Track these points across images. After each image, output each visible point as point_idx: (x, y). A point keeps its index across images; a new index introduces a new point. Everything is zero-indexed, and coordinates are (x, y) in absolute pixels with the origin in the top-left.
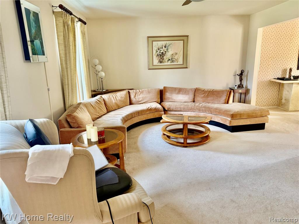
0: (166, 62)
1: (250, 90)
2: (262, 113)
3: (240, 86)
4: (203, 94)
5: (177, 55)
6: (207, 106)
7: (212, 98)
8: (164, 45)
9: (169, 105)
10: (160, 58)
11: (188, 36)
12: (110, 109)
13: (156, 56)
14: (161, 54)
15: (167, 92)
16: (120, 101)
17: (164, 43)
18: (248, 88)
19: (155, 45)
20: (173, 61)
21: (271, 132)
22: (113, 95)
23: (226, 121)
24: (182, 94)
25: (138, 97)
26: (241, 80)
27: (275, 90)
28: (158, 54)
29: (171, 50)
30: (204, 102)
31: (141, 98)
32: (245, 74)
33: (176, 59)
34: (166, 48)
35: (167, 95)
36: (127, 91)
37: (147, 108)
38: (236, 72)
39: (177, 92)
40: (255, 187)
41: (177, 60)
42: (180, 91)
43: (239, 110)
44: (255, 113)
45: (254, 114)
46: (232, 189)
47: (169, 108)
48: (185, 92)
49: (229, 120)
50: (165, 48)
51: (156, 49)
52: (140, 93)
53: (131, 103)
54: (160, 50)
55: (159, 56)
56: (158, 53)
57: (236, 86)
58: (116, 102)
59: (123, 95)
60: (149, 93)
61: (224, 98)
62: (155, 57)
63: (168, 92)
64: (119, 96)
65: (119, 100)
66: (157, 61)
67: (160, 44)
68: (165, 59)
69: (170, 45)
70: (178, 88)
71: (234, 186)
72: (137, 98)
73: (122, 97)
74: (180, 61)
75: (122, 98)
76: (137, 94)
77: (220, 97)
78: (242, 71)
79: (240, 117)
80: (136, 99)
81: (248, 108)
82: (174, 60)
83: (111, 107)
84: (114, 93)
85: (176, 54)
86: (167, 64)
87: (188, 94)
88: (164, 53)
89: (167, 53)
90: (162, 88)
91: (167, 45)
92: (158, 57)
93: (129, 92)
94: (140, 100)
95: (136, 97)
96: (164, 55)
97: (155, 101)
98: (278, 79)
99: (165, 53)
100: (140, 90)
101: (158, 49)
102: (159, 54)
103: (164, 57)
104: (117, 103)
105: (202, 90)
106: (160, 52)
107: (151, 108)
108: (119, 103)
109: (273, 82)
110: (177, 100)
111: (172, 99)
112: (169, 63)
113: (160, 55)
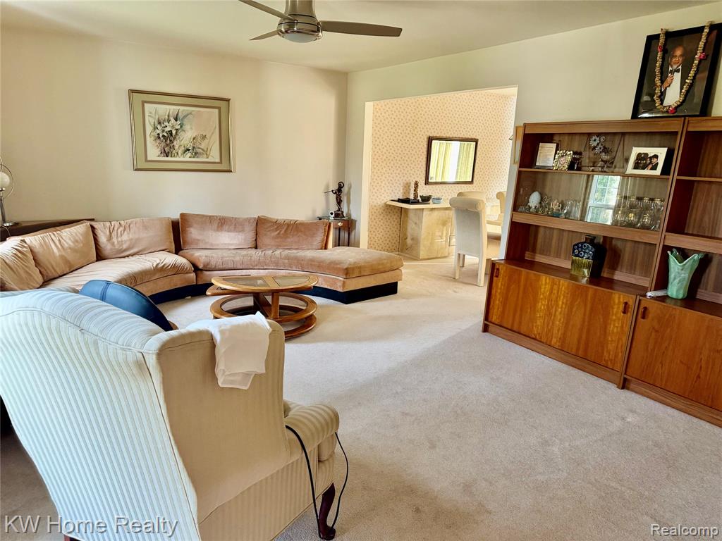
0: (179, 154)
1: (356, 221)
2: (393, 265)
3: (338, 215)
4: (276, 229)
5: (206, 141)
6: (292, 255)
7: (296, 239)
8: (173, 113)
9: (206, 256)
10: (163, 144)
11: (228, 100)
12: (51, 274)
13: (153, 138)
14: (165, 134)
15: (190, 226)
16: (74, 250)
17: (173, 109)
18: (353, 218)
19: (151, 113)
20: (196, 153)
21: (409, 296)
22: (53, 236)
23: (335, 283)
24: (228, 231)
25: (120, 239)
26: (339, 202)
27: (394, 221)
28: (159, 134)
29: (191, 128)
30: (278, 247)
31: (126, 241)
32: (345, 190)
33: (203, 150)
34: (179, 122)
35: (193, 233)
36: (88, 223)
37: (154, 266)
38: (327, 186)
39: (215, 225)
40: (426, 387)
41: (206, 152)
42: (222, 223)
43: (355, 261)
44: (383, 264)
45: (381, 267)
46: (395, 397)
47: (208, 264)
48: (235, 225)
49: (340, 280)
50: (176, 121)
51: (152, 121)
52: (121, 229)
53: (100, 257)
54: (163, 125)
55: (162, 138)
56: (158, 132)
57: (332, 214)
58: (64, 254)
59: (79, 235)
60: (146, 229)
61: (319, 238)
62: (150, 140)
63: (195, 225)
64: (70, 239)
65: (70, 248)
66: (157, 151)
67: (164, 110)
68: (176, 147)
69: (188, 115)
70: (217, 217)
71: (394, 391)
72: (116, 243)
73: (77, 241)
74: (214, 156)
75: (77, 244)
76: (115, 233)
77: (313, 236)
78: (339, 185)
79: (360, 272)
80: (113, 244)
81: (369, 256)
82: (199, 150)
83: (53, 268)
84: (53, 229)
85: (204, 137)
86: (181, 159)
87: (243, 231)
88: (174, 132)
89: (181, 134)
90: (176, 216)
91: (181, 116)
92: (158, 141)
93: (93, 228)
94: (125, 247)
95: (115, 240)
96: (175, 138)
97: (163, 248)
98: (399, 201)
99: (176, 133)
100: (122, 222)
101: (160, 123)
102: (161, 135)
103: (175, 143)
104: (66, 255)
105: (271, 222)
106: (164, 131)
107: (164, 266)
108: (71, 257)
109: (390, 206)
110: (218, 245)
111: (206, 243)
112: (187, 157)
113: (163, 136)
